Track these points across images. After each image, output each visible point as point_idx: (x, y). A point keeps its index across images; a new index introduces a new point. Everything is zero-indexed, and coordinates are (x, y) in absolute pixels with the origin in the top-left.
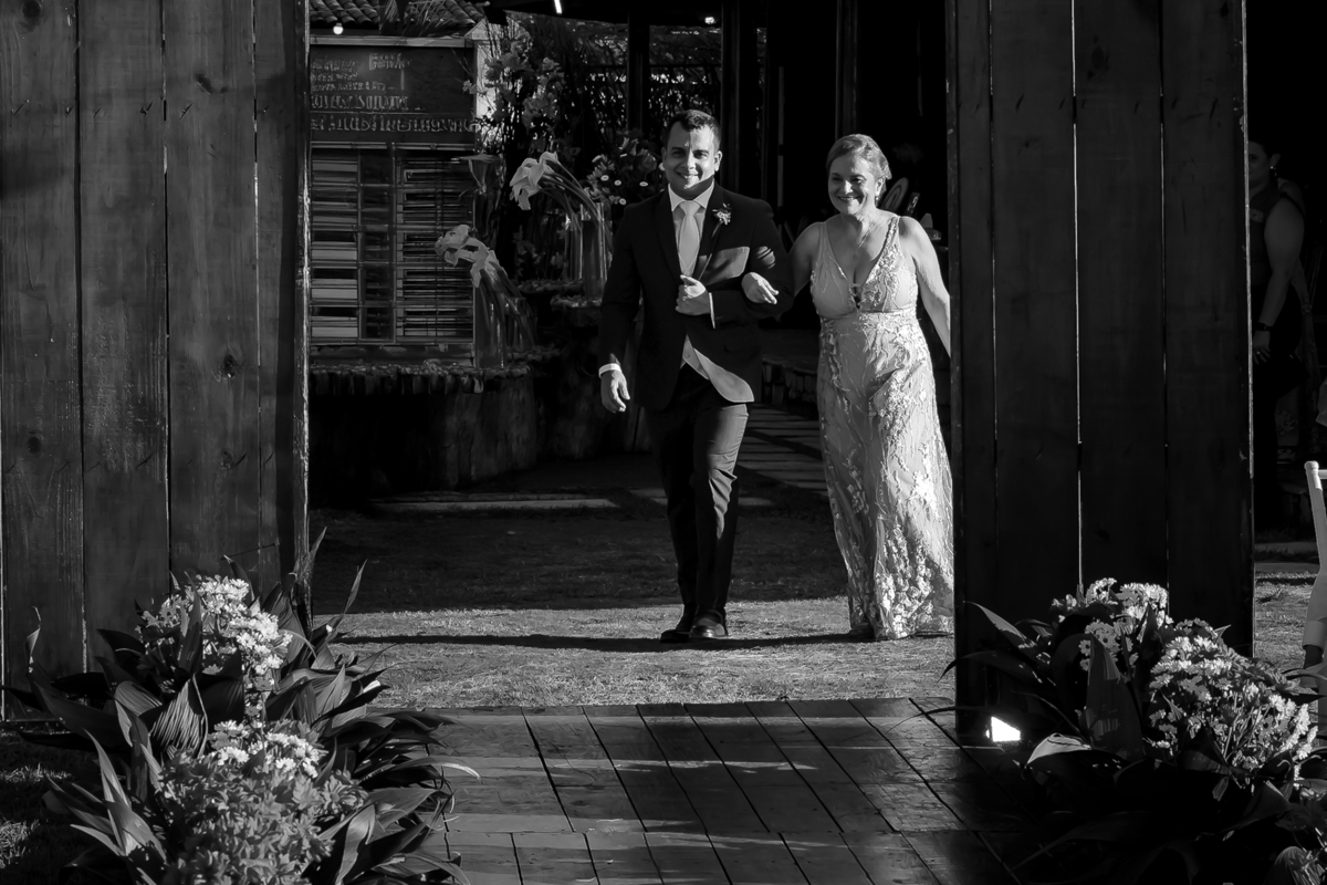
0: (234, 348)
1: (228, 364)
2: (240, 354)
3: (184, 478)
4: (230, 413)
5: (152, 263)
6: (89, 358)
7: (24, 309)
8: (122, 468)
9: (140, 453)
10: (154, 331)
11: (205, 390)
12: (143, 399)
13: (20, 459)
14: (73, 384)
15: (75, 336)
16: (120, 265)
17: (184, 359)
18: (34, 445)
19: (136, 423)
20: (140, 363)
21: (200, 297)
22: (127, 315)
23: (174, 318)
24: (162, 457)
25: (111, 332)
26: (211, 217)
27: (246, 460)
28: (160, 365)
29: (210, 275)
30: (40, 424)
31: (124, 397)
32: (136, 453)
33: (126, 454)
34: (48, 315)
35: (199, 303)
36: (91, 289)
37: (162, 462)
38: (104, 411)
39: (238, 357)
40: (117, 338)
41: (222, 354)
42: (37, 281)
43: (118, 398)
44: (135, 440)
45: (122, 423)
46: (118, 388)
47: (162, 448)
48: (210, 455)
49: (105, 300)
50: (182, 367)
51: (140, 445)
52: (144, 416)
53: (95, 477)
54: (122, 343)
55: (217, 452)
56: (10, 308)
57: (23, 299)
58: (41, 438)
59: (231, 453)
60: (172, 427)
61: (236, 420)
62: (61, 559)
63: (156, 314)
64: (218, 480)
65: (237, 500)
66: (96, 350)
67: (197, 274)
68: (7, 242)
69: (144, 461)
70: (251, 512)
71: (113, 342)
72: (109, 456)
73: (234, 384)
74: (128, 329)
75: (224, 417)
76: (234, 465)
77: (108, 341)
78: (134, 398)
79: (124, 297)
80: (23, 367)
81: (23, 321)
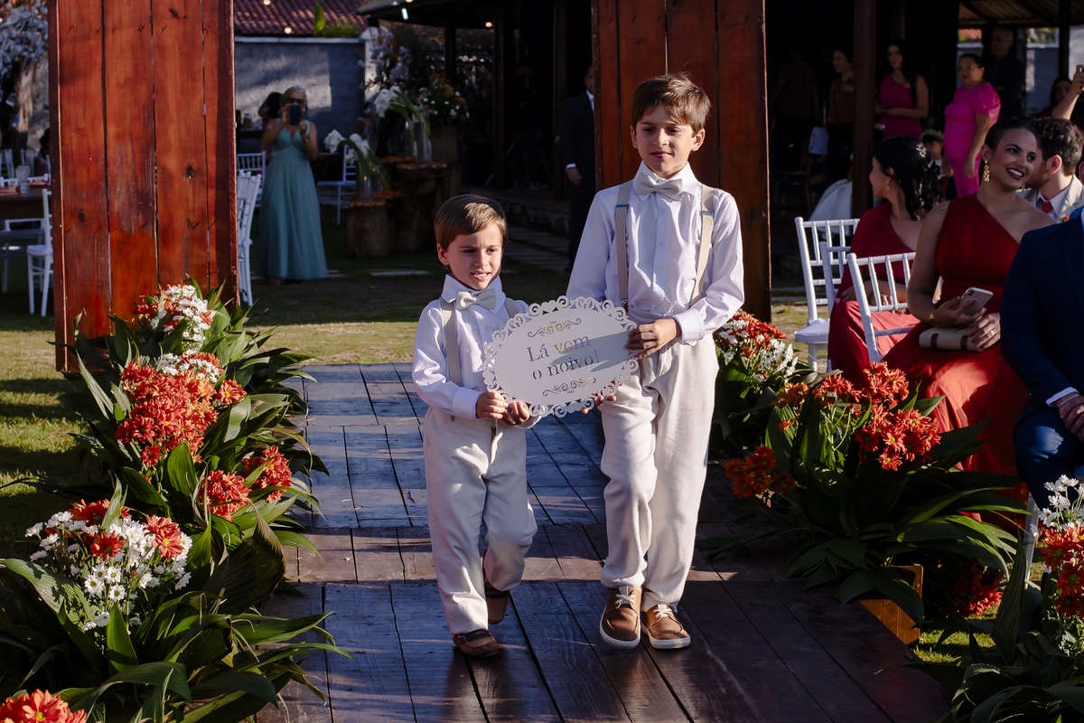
0: (193, 162)
1: (189, 171)
2: (196, 165)
3: (165, 236)
4: (191, 198)
5: (146, 115)
6: (112, 168)
7: (74, 141)
8: (131, 230)
9: (140, 221)
10: (148, 152)
11: (176, 185)
12: (142, 191)
13: (74, 226)
14: (102, 184)
15: (103, 155)
16: (128, 116)
17: (165, 168)
18: (82, 218)
19: (138, 204)
20: (141, 169)
21: (173, 134)
22: (132, 144)
23: (158, 145)
24: (153, 224)
25: (123, 154)
26: (179, 89)
27: (200, 225)
28: (151, 172)
29: (178, 122)
30: (85, 206)
31: (131, 190)
32: (138, 221)
33: (133, 222)
34: (88, 145)
35: (173, 136)
36: (112, 130)
37: (153, 227)
38: (120, 198)
39: (195, 167)
40: (127, 156)
41: (185, 165)
42: (81, 126)
43: (128, 190)
44: (138, 214)
45: (130, 205)
46: (128, 185)
47: (153, 218)
48: (180, 223)
49: (119, 136)
50: (164, 173)
51: (140, 217)
52: (142, 200)
53: (115, 235)
54: (130, 160)
55: (184, 220)
56: (67, 141)
57: (74, 136)
58: (85, 213)
59: (192, 221)
60: (158, 207)
61: (194, 202)
62: (98, 281)
63: (149, 143)
64: (185, 236)
65: (195, 248)
66: (115, 164)
67: (171, 121)
68: (65, 103)
69: (143, 226)
70: (203, 254)
71: (124, 159)
72: (123, 223)
73: (193, 182)
74: (133, 152)
75: (187, 200)
76: (194, 228)
77: (122, 159)
78: (137, 191)
79: (131, 134)
80: (75, 174)
81: (74, 148)
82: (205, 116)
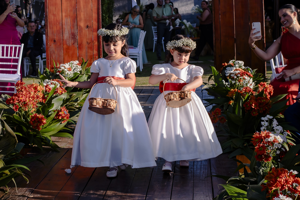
0: (88, 24)
1: (87, 27)
2: (89, 25)
3: (80, 47)
4: (88, 35)
5: (74, 10)
6: (63, 26)
7: (52, 18)
8: (70, 45)
9: (73, 42)
10: (75, 21)
11: (83, 31)
12: (73, 33)
13: (52, 44)
14: (61, 31)
15: (61, 22)
16: (69, 10)
17: (80, 26)
18: (55, 41)
19: (72, 37)
20: (73, 27)
21: (82, 15)
22: (70, 19)
23: (78, 19)
24: (76, 43)
25: (67, 22)
26: (84, 2)
27: (91, 43)
28: (76, 27)
29: (84, 11)
30: (56, 38)
31: (70, 33)
32: (72, 42)
33: (70, 42)
34: (57, 19)
35: (82, 16)
36: (64, 14)
37: (76, 44)
38: (66, 35)
39: (89, 26)
40: (68, 22)
41: (86, 25)
42: (55, 13)
43: (69, 33)
44: (72, 40)
45: (70, 37)
46: (69, 31)
47: (76, 41)
48: (84, 43)
49: (66, 16)
50: (80, 27)
51: (73, 41)
52: (73, 36)
53: (65, 46)
54: (69, 23)
55: (86, 42)
56: (50, 18)
57: (52, 16)
58: (56, 40)
59: (88, 42)
60: (78, 38)
61: (89, 36)
62: (60, 61)
63: (75, 18)
64: (86, 47)
65: (89, 50)
66: (65, 25)
67: (82, 11)
68: (49, 6)
69: (74, 44)
70: (92, 52)
71: (68, 23)
72: (67, 43)
73: (89, 30)
74: (70, 21)
75: (87, 36)
76: (89, 44)
77: (67, 23)
78: (71, 33)
79: (69, 16)
80: (53, 28)
81: (52, 20)
82: (92, 10)
